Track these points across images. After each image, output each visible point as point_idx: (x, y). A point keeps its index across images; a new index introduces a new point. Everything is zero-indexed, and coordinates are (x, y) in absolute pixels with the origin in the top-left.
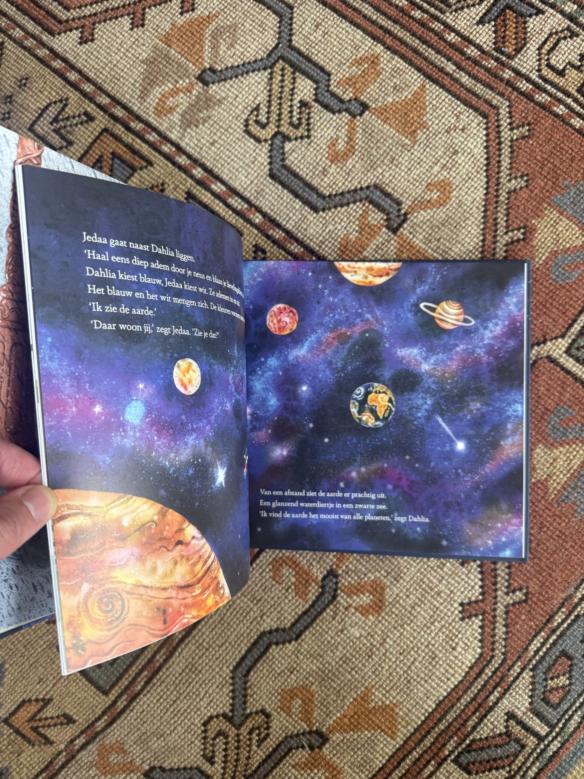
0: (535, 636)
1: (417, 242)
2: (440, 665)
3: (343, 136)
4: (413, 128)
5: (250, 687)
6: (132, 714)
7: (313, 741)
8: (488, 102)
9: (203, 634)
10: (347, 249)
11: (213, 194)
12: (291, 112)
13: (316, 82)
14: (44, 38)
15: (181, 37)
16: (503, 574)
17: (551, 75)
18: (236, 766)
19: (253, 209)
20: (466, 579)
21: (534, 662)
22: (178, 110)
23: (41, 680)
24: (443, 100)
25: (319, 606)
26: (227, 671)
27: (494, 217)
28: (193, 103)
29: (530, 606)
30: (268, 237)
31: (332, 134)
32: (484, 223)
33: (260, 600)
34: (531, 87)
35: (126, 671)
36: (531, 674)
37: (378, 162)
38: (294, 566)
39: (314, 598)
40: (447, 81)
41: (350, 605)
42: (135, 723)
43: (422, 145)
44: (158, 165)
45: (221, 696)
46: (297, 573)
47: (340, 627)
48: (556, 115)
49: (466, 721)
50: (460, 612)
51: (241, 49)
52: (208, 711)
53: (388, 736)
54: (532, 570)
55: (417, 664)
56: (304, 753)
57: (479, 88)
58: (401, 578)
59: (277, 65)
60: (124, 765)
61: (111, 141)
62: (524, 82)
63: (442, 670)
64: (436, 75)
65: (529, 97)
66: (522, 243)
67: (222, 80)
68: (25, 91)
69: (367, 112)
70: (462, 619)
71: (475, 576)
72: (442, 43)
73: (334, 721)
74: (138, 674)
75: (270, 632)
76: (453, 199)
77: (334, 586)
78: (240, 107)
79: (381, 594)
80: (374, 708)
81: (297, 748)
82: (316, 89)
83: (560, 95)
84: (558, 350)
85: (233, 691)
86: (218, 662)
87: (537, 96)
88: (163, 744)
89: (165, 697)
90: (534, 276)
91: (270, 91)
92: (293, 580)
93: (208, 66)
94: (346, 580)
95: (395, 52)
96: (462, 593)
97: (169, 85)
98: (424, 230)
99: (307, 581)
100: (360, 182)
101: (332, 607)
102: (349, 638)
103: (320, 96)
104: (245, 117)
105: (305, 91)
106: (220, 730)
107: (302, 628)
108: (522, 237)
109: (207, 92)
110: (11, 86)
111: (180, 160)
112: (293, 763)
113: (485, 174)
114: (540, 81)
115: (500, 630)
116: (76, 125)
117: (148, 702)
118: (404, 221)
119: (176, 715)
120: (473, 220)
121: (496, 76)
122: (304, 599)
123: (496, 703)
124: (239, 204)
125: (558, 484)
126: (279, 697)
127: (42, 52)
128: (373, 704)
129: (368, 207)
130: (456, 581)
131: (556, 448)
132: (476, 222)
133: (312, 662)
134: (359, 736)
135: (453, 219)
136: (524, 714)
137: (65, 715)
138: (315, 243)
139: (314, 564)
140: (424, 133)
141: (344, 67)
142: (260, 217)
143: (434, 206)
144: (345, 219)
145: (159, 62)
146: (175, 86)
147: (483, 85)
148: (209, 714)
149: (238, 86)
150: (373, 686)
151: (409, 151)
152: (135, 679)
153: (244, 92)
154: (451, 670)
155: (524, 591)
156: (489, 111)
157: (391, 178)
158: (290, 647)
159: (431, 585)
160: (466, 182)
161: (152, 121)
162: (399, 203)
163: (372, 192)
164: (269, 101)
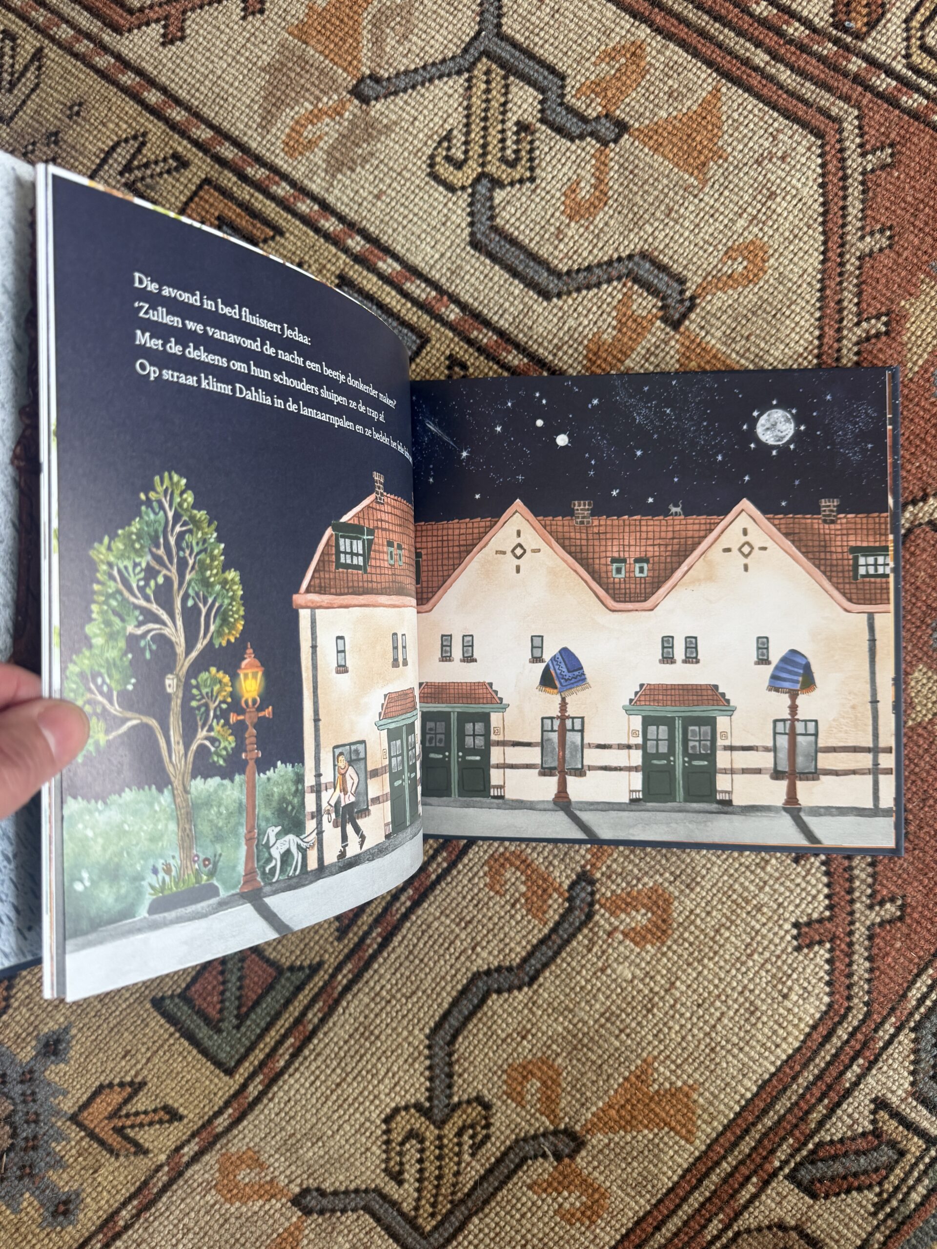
0: (918, 975)
1: (713, 342)
2: (764, 1023)
3: (588, 176)
4: (702, 158)
5: (458, 1061)
6: (271, 1105)
7: (561, 1146)
8: (824, 112)
9: (381, 976)
10: (599, 357)
11: (381, 276)
12: (503, 140)
13: (542, 90)
14: (106, 38)
15: (324, 27)
16: (863, 876)
17: (927, 63)
18: (437, 1187)
19: (445, 298)
20: (803, 885)
21: (917, 1017)
22: (321, 144)
23: (127, 1053)
24: (751, 112)
25: (565, 930)
26: (420, 1037)
27: (837, 298)
28: (345, 132)
29: (909, 926)
30: (470, 342)
31: (570, 173)
32: (820, 309)
33: (470, 922)
34: (894, 83)
35: (260, 1037)
36: (913, 1036)
37: (646, 216)
38: (523, 867)
39: (557, 917)
40: (755, 80)
41: (616, 929)
42: (277, 1119)
43: (716, 186)
44: (292, 233)
45: (411, 1077)
46: (529, 877)
47: (600, 964)
49: (808, 1113)
50: (795, 938)
51: (419, 42)
52: (392, 1100)
53: (682, 1137)
54: (911, 868)
55: (725, 1021)
56: (546, 1165)
57: (808, 90)
58: (698, 883)
59: (479, 66)
60: (261, 1186)
61: (216, 199)
62: (883, 76)
63: (766, 1030)
64: (737, 70)
65: (892, 101)
66: (884, 338)
67: (391, 94)
68: (79, 124)
69: (626, 136)
70: (798, 949)
71: (818, 880)
72: (746, 18)
73: (593, 1114)
74: (280, 1043)
75: (488, 973)
76: (770, 271)
77: (589, 899)
78: (421, 135)
79: (664, 911)
80: (657, 1092)
81: (536, 1157)
82: (541, 102)
85: (430, 1068)
86: (405, 1022)
87: (905, 98)
88: (321, 1153)
89: (323, 1077)
90: (906, 391)
91: (468, 108)
92: (523, 889)
93: (368, 72)
94: (608, 888)
95: (669, 36)
96: (797, 906)
97: (306, 104)
98: (724, 323)
99: (545, 891)
100: (617, 249)
101: (586, 931)
102: (615, 980)
103: (549, 112)
104: (429, 152)
105: (525, 106)
106: (412, 1130)
107: (539, 966)
108: (883, 329)
109: (368, 114)
110: (56, 117)
111: (327, 225)
112: (529, 1181)
113: (820, 229)
114: (910, 73)
115: (861, 966)
116: (160, 174)
117: (297, 1086)
118: (691, 309)
119: (340, 1106)
120: (803, 304)
121: (836, 68)
122: (540, 920)
123: (856, 1084)
124: (423, 290)
126: (505, 1077)
127: (103, 61)
128: (656, 1087)
129: (631, 288)
130: (787, 888)
132: (808, 307)
133: (556, 1020)
134: (634, 1138)
135: (770, 304)
136: (902, 1100)
137: (166, 1108)
138: (546, 348)
139: (556, 862)
140: (720, 166)
141: (587, 64)
142: (457, 310)
143: (739, 284)
144: (595, 309)
145: (290, 69)
146: (316, 106)
147: (815, 84)
148: (393, 1105)
149: (417, 102)
150: (655, 1058)
151: (695, 196)
152: (274, 1050)
153: (426, 112)
154: (781, 1031)
155: (899, 902)
156: (827, 125)
157: (667, 240)
158: (520, 997)
159: (746, 894)
160: (791, 242)
161: (281, 163)
162: (682, 281)
163: (637, 264)
164: (467, 125)
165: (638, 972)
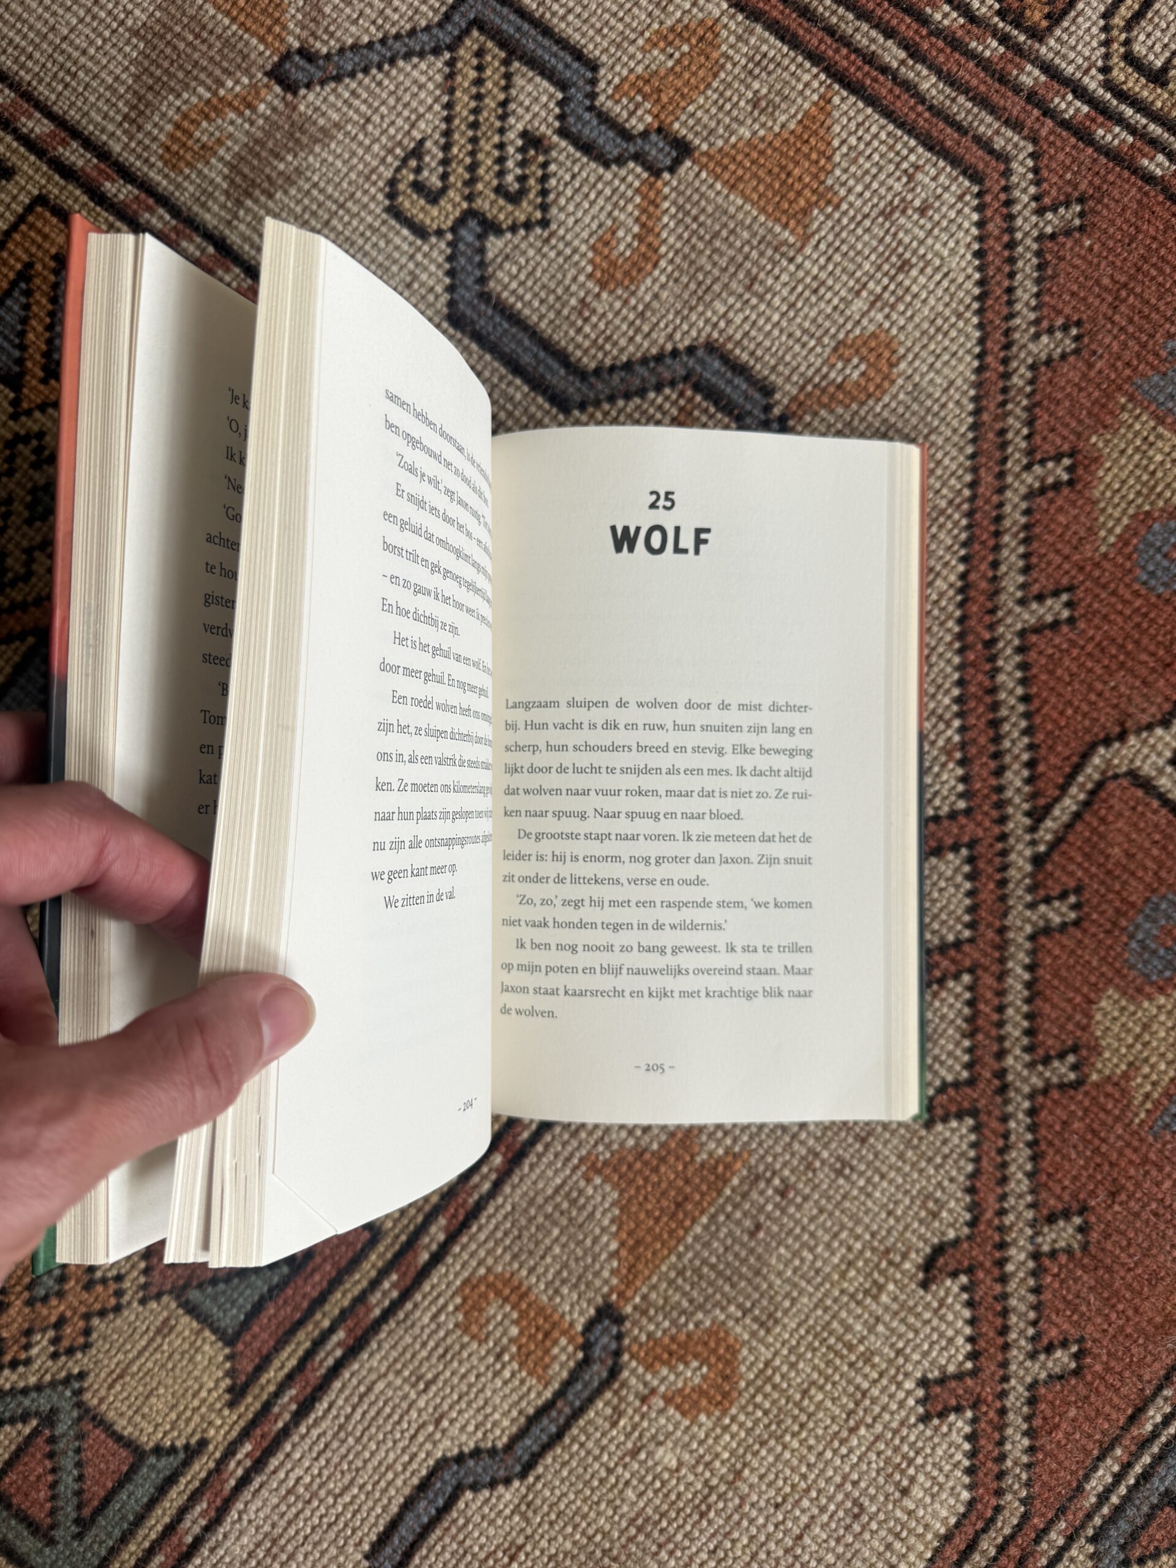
0: (1101, 1458)
2: (873, 1533)
3: (630, 222)
4: (802, 202)
8: (984, 144)
9: (295, 1464)
12: (501, 160)
13: (562, 86)
16: (1023, 1308)
17: (1134, 83)
20: (935, 1322)
21: (1097, 1521)
24: (875, 136)
25: (577, 1394)
26: (356, 1556)
27: (998, 426)
28: (260, 134)
29: (1088, 1384)
31: (603, 216)
32: (974, 441)
33: (432, 1382)
34: (1086, 109)
36: (1091, 1549)
37: (717, 288)
38: (514, 1298)
39: (565, 1374)
40: (883, 88)
41: (653, 1391)
43: (823, 246)
46: (523, 1314)
47: (629, 1445)
48: (1149, 178)
50: (920, 1402)
54: (1092, 1297)
55: (816, 1529)
57: (962, 107)
58: (777, 1321)
59: (467, 42)
61: (53, 227)
62: (1070, 97)
63: (876, 1544)
64: (858, 71)
65: (1083, 135)
66: (1066, 491)
67: (331, 79)
69: (688, 163)
70: (925, 1419)
71: (956, 1315)
75: (459, 1459)
76: (900, 381)
77: (614, 1346)
78: (376, 148)
79: (728, 1363)
82: (560, 104)
83: (1155, 130)
84: (1154, 757)
86: (333, 1534)
90: (1097, 573)
91: (449, 106)
92: (514, 1331)
93: (296, 44)
94: (641, 1329)
95: (756, 15)
96: (925, 1354)
97: (201, 90)
99: (547, 1335)
100: (670, 337)
101: (608, 1395)
102: (651, 1469)
103: (571, 120)
104: (388, 174)
107: (536, 1448)
108: (1065, 477)
109: (295, 108)
113: (975, 320)
114: (1108, 96)
115: (1017, 1445)
120: (949, 433)
121: (1002, 79)
122: (539, 1379)
125: (1154, 1084)
129: (691, 400)
130: (910, 1327)
131: (1150, 998)
132: (956, 439)
133: (562, 1531)
139: (565, 1290)
140: (828, 217)
141: (632, 50)
143: (853, 399)
145: (177, 36)
146: (215, 94)
147: (972, 99)
149: (371, 93)
153: (384, 110)
154: (898, 1545)
155: (1074, 1349)
156: (987, 164)
157: (747, 327)
158: (508, 1496)
159: (849, 1337)
160: (931, 338)
161: (159, 178)
162: (767, 390)
163: (701, 362)
164: (447, 133)
165: (686, 1457)
